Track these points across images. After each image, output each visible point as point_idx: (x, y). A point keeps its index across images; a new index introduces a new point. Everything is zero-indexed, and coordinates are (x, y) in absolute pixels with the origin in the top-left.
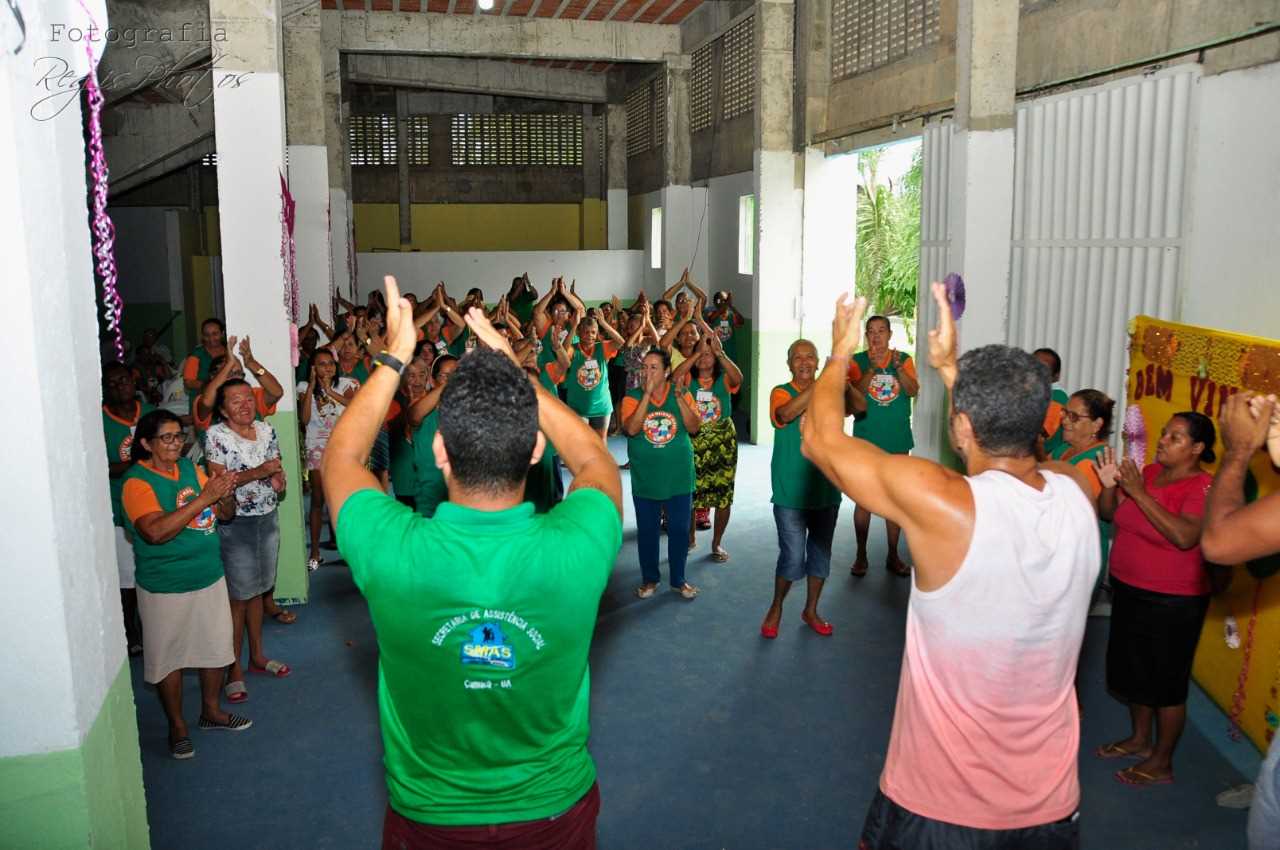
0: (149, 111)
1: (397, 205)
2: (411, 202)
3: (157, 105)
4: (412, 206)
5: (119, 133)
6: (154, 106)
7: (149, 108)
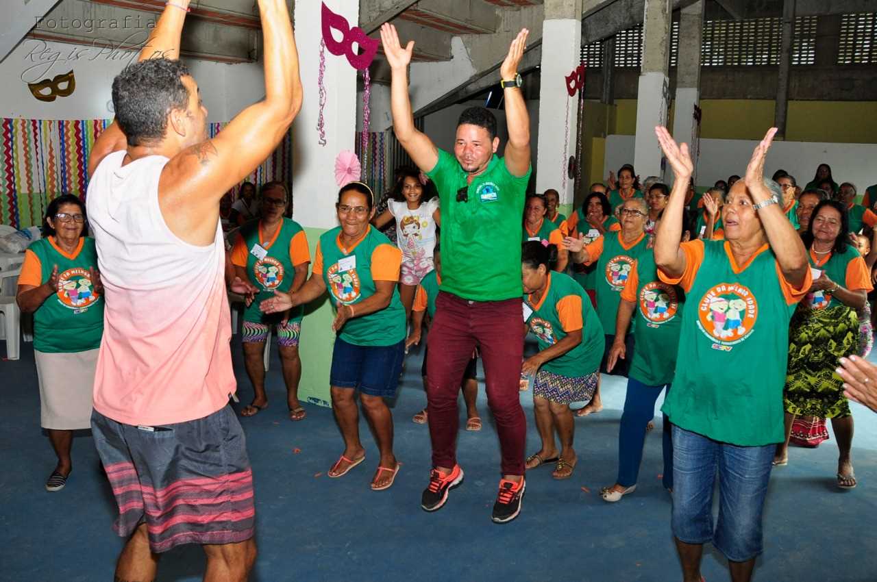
0: (518, 12)
1: (774, 102)
2: (789, 98)
3: (525, 7)
4: (790, 103)
5: (497, 31)
6: (522, 8)
7: (519, 10)
